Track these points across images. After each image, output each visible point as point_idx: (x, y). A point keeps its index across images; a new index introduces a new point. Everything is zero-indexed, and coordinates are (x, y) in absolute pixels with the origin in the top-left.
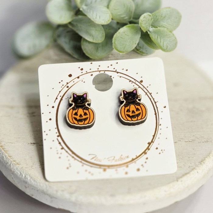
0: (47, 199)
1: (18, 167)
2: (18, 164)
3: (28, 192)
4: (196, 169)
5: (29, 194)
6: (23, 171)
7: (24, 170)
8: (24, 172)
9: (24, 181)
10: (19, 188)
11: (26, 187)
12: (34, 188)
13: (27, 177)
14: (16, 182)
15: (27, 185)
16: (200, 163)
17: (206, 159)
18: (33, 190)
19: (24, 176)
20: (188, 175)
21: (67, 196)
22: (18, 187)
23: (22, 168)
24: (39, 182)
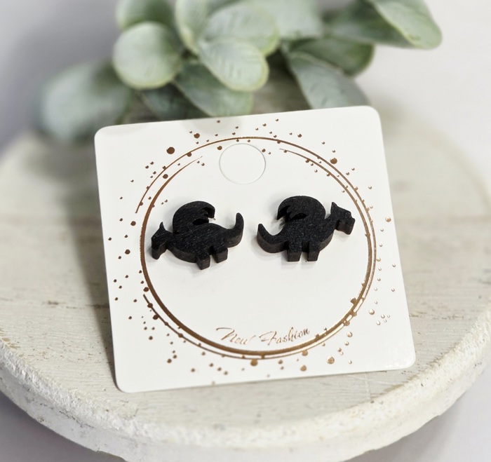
0: (72, 430)
1: (13, 353)
2: (13, 347)
3: (34, 412)
5: (34, 416)
6: (22, 362)
7: (26, 361)
8: (24, 366)
9: (24, 386)
10: (15, 402)
11: (28, 401)
12: (44, 402)
13: (30, 376)
14: (7, 388)
15: (30, 396)
18: (43, 406)
19: (24, 373)
21: (116, 422)
22: (13, 400)
23: (21, 356)
24: (55, 390)
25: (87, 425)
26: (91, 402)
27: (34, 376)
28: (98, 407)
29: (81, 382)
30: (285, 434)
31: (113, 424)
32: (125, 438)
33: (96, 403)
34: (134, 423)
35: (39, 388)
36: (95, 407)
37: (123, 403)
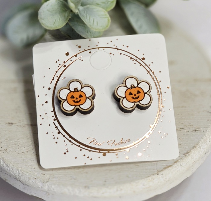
0: (20, 186)
4: (179, 162)
16: (185, 155)
17: (192, 150)
18: (6, 174)
20: (170, 168)
21: (39, 184)
24: (11, 168)
25: (26, 184)
26: (28, 174)
27: (1, 161)
28: (31, 177)
29: (23, 164)
30: (117, 190)
31: (38, 185)
32: (44, 191)
33: (30, 175)
34: (48, 185)
35: (4, 166)
36: (30, 177)
37: (43, 175)
